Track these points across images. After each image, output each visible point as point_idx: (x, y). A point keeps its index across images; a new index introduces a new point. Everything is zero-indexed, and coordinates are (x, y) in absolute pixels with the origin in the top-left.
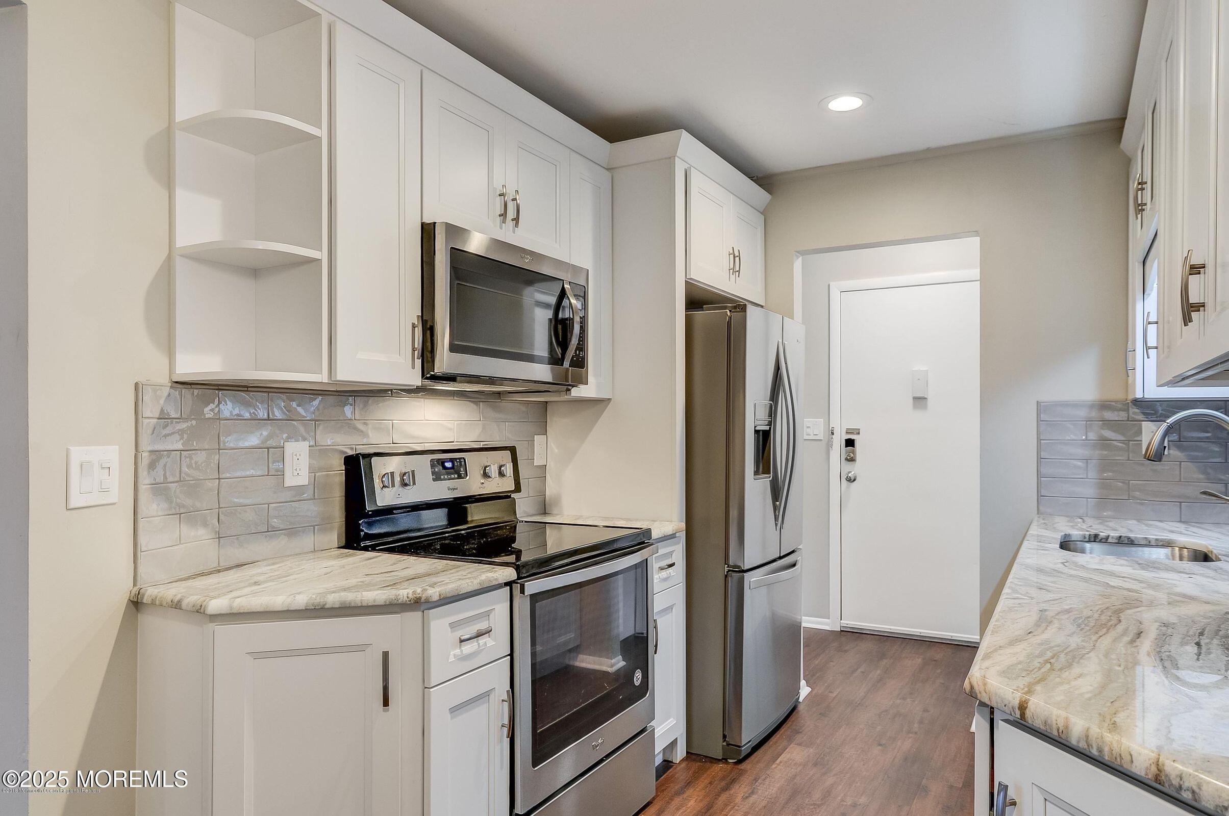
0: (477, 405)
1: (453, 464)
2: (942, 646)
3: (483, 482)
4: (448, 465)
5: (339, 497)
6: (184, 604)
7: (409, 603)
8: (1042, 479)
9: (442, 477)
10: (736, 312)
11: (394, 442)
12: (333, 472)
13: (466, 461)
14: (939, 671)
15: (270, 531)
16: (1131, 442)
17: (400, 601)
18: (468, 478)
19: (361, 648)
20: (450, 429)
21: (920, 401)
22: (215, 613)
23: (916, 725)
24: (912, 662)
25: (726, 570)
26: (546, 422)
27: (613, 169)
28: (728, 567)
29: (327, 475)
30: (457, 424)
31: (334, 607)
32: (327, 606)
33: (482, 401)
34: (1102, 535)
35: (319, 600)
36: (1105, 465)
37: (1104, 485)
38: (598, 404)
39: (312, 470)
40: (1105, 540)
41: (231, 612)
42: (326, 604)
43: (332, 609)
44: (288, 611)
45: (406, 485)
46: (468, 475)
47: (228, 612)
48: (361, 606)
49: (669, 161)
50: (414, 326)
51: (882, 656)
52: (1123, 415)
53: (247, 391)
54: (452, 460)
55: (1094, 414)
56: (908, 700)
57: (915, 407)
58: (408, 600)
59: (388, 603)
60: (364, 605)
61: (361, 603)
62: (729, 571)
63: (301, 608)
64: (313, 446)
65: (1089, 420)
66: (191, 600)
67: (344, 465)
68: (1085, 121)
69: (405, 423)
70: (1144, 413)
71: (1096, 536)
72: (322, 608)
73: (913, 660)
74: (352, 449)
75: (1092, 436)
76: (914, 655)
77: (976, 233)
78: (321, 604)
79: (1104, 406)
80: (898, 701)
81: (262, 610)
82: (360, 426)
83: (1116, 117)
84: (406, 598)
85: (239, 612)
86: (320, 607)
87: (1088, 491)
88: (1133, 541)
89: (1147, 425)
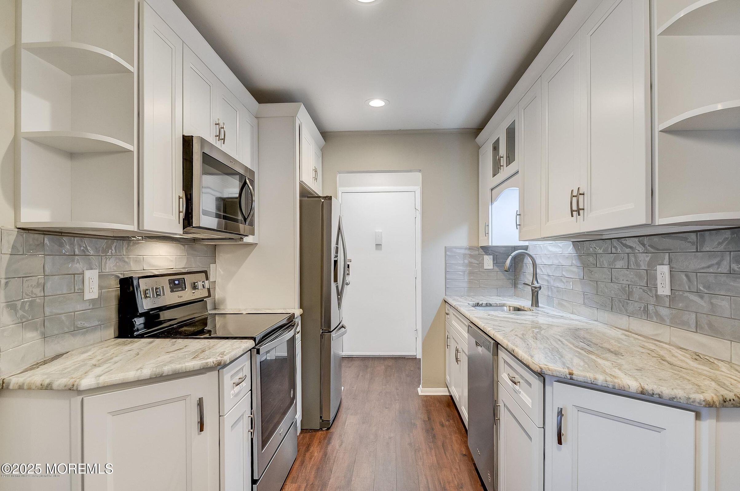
0: (184, 246)
1: (179, 282)
2: (389, 359)
3: (194, 292)
4: (177, 282)
5: (115, 305)
6: (55, 386)
7: (214, 366)
8: (447, 280)
9: (174, 290)
10: (326, 200)
11: (144, 269)
12: (112, 289)
13: (185, 280)
14: (393, 371)
15: (75, 331)
16: (480, 264)
17: (209, 366)
18: (186, 290)
19: (184, 398)
20: (172, 261)
21: (378, 246)
22: (86, 389)
23: (397, 396)
24: (381, 368)
25: (321, 332)
26: (215, 256)
27: (259, 118)
28: (322, 330)
29: (108, 292)
30: (175, 258)
31: (169, 374)
32: (164, 375)
33: (186, 244)
34: (480, 303)
35: (158, 371)
36: (471, 273)
37: (470, 282)
38: (252, 245)
39: (101, 287)
40: (481, 305)
41: (98, 386)
42: (163, 373)
43: (168, 375)
44: (138, 381)
45: (159, 295)
46: (187, 288)
47: (96, 387)
48: (186, 372)
49: (293, 118)
50: (180, 198)
51: (367, 367)
52: (477, 253)
53: (61, 235)
54: (178, 280)
55: (467, 252)
56: (388, 386)
57: (376, 249)
58: (213, 364)
59: (202, 368)
60: (187, 371)
61: (186, 370)
62: (323, 332)
63: (147, 378)
64: (100, 272)
65: (464, 255)
66: (60, 382)
67: (120, 284)
68: (462, 127)
69: (149, 257)
70: (485, 252)
71: (478, 304)
72: (161, 376)
73: (380, 367)
74: (122, 274)
75: (466, 261)
76: (380, 365)
77: (420, 171)
78: (160, 373)
79: (471, 248)
80: (384, 387)
81: (120, 382)
82: (126, 260)
83: (475, 127)
84: (212, 364)
85: (104, 385)
86: (159, 376)
87: (465, 285)
88: (491, 305)
89: (486, 257)
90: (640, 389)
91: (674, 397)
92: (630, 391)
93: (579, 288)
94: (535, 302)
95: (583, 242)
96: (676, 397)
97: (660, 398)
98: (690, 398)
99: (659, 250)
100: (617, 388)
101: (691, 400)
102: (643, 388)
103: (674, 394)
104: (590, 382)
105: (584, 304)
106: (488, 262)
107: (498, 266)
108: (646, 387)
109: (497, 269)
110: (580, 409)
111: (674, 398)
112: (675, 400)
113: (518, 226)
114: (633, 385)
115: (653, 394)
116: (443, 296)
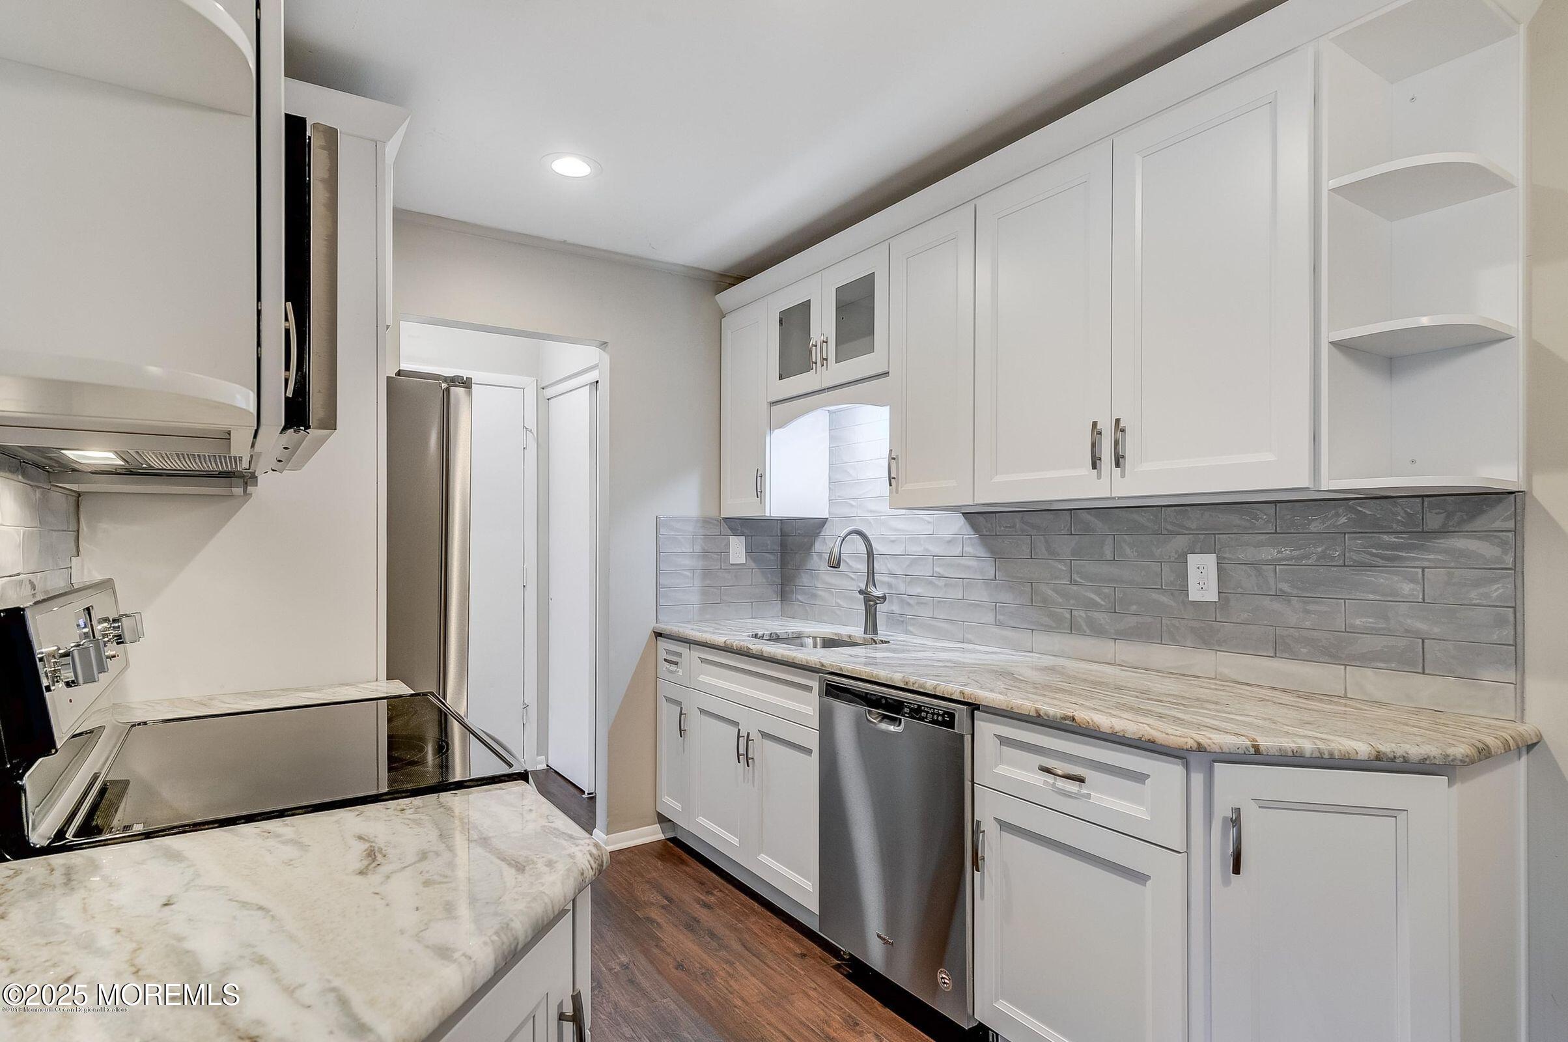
8: (661, 589)
16: (723, 554)
37: (705, 591)
52: (717, 531)
55: (699, 528)
65: (694, 535)
70: (730, 529)
75: (698, 548)
79: (705, 522)
83: (718, 271)
87: (694, 598)
88: (779, 636)
89: (734, 540)
90: (1374, 753)
91: (1426, 757)
92: (1358, 759)
93: (981, 595)
94: (871, 624)
95: (994, 514)
96: (1429, 757)
97: (1405, 762)
98: (1448, 756)
99: (1190, 530)
100: (1337, 757)
101: (1451, 758)
102: (1377, 750)
103: (1425, 753)
104: (1291, 754)
105: (997, 623)
106: (737, 549)
107: (754, 561)
108: (1382, 749)
109: (753, 565)
110: (1266, 805)
111: (1426, 759)
112: (1427, 762)
113: (892, 480)
114: (1362, 748)
115: (1395, 757)
116: (652, 625)
